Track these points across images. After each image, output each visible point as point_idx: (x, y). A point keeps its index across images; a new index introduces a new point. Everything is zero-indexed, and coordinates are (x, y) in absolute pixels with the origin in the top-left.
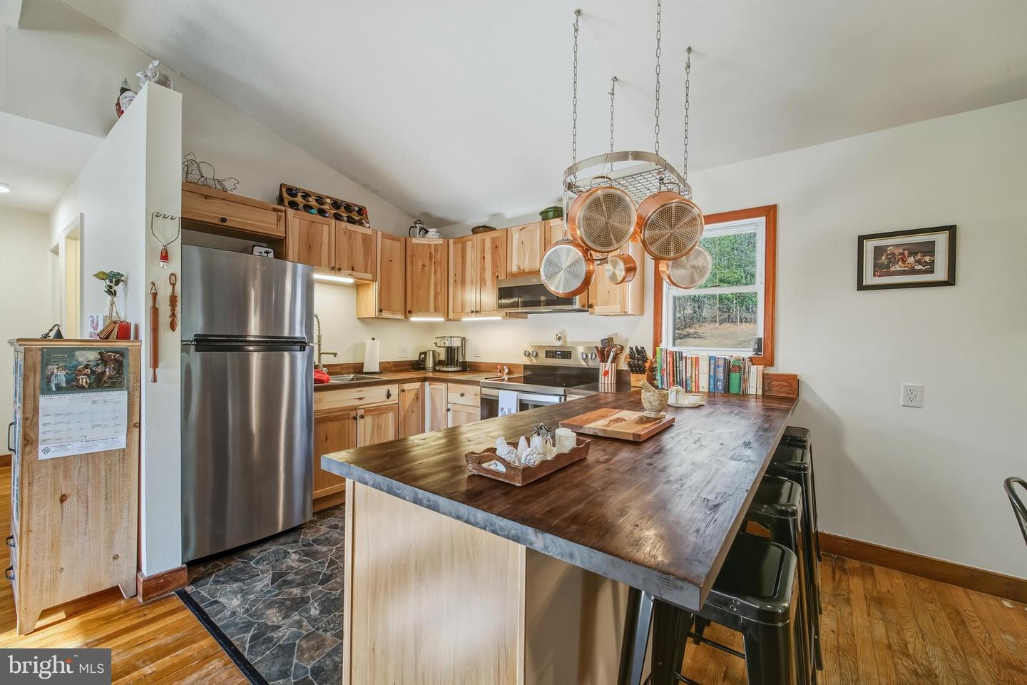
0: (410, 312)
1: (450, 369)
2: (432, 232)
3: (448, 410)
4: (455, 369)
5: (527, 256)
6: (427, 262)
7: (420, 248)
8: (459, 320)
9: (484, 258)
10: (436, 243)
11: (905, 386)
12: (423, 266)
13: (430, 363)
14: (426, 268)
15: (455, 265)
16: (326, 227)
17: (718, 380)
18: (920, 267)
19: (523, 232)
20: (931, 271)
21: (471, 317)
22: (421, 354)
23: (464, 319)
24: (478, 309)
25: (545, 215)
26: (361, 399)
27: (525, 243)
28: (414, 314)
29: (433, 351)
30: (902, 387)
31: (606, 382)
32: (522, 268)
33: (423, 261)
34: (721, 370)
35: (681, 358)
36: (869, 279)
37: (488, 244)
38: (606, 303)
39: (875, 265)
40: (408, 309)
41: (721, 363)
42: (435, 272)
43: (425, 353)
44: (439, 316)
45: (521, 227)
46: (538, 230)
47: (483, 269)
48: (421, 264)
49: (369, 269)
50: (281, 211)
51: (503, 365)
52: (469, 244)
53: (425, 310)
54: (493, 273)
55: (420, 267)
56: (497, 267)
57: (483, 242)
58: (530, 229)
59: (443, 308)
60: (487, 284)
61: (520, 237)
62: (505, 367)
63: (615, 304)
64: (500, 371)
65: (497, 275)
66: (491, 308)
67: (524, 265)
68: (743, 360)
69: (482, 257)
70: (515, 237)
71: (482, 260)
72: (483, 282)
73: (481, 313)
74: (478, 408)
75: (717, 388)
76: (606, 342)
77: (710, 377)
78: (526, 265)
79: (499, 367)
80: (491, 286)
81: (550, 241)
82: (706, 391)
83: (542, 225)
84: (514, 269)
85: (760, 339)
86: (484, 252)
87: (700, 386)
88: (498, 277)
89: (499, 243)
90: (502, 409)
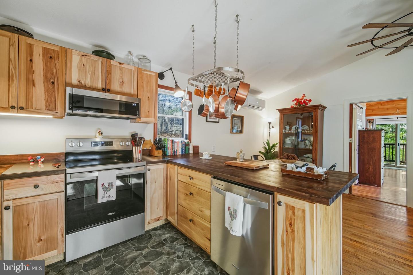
3: (7, 208)
5: (89, 76)
9: (31, 60)
17: (183, 149)
19: (83, 57)
20: (216, 119)
21: (9, 112)
24: (22, 105)
25: (97, 53)
27: (87, 67)
32: (83, 83)
34: (184, 146)
35: (174, 142)
36: (208, 119)
37: (38, 51)
38: (147, 116)
39: (209, 116)
41: (184, 143)
45: (83, 54)
47: (30, 71)
54: (46, 78)
56: (52, 74)
57: (30, 45)
58: (91, 58)
60: (37, 85)
61: (81, 61)
62: (39, 157)
63: (152, 118)
64: (33, 161)
65: (52, 80)
66: (44, 108)
67: (85, 81)
68: (188, 142)
69: (29, 59)
70: (76, 59)
71: (29, 62)
72: (30, 83)
73: (26, 110)
74: (61, 192)
75: (183, 152)
76: (134, 136)
77: (181, 149)
78: (88, 82)
79: (29, 158)
80: (43, 88)
81: (110, 73)
82: (180, 154)
83: (101, 60)
84: (75, 81)
85: (187, 135)
86: (31, 55)
87: (179, 153)
88: (53, 83)
89: (55, 55)
90: (103, 185)
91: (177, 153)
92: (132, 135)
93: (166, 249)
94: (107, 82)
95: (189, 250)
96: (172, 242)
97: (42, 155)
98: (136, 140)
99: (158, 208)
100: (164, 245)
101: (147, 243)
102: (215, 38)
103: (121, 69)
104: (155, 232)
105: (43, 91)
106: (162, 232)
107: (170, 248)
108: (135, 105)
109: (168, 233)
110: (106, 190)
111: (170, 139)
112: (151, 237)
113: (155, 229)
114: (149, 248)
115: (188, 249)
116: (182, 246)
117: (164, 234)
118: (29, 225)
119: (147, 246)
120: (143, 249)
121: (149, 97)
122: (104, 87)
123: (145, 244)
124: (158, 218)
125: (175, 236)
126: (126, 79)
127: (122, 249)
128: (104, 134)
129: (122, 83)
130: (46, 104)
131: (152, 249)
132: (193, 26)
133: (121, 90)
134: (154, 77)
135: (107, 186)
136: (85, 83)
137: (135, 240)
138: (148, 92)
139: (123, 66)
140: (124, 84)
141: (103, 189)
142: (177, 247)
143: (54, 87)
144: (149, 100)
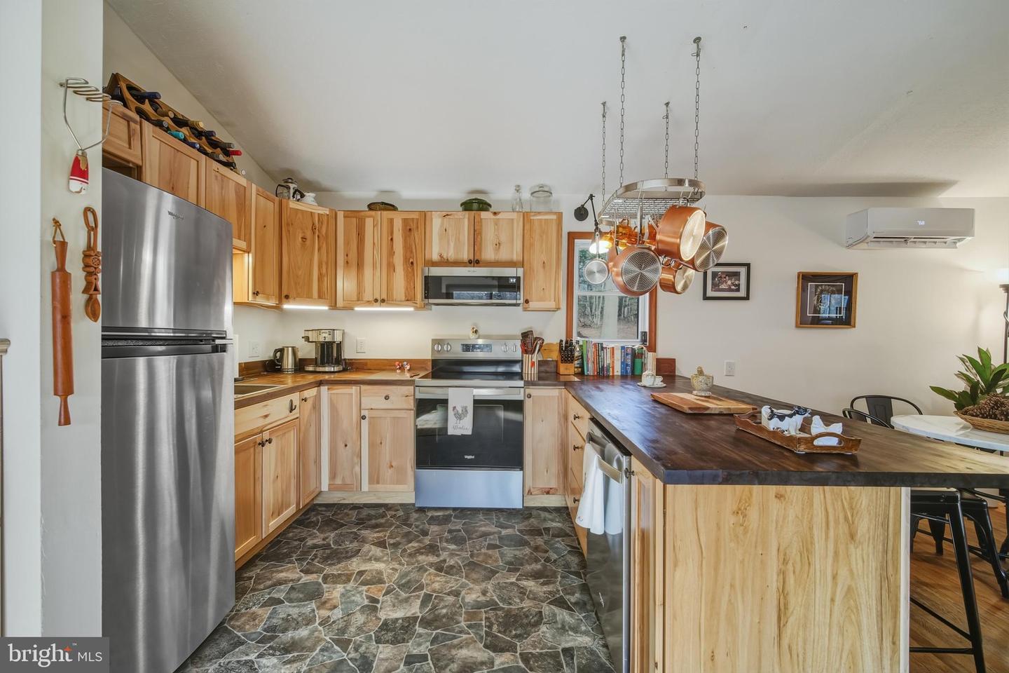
0: (287, 297)
1: (327, 369)
2: (310, 197)
3: (364, 418)
4: (336, 369)
5: (452, 245)
6: (309, 234)
7: (300, 215)
8: (352, 309)
9: (392, 239)
10: (319, 212)
11: (727, 363)
12: (304, 239)
13: (289, 363)
14: (308, 242)
15: (347, 243)
16: (193, 163)
17: (627, 365)
18: (733, 287)
19: (445, 219)
20: (738, 290)
21: (372, 306)
22: (276, 351)
23: (356, 309)
24: (384, 296)
25: (467, 206)
26: (266, 416)
27: (450, 231)
28: (291, 300)
29: (293, 348)
30: (725, 364)
31: (530, 372)
32: (445, 257)
33: (304, 232)
34: (629, 357)
35: (603, 349)
36: (710, 293)
37: (398, 225)
38: (541, 299)
39: (713, 284)
40: (285, 293)
41: (629, 351)
42: (319, 250)
43: (281, 350)
44: (323, 304)
45: (444, 214)
46: (466, 221)
47: (391, 253)
48: (301, 236)
49: (243, 237)
50: (135, 122)
51: (401, 361)
52: (369, 223)
53: (307, 296)
54: (406, 259)
55: (300, 239)
56: (412, 252)
57: (391, 221)
58: (456, 217)
59: (328, 295)
60: (397, 270)
61: (442, 224)
62: (405, 363)
63: (550, 301)
64: (400, 368)
65: (411, 261)
66: (403, 298)
67: (447, 254)
68: (642, 348)
69: (389, 239)
70: (436, 223)
71: (390, 242)
72: (391, 267)
73: (387, 303)
74: (410, 410)
75: (627, 371)
76: (525, 335)
77: (622, 363)
78: (451, 254)
79: (397, 363)
80: (402, 272)
81: (480, 233)
82: (620, 374)
83: (467, 216)
84: (435, 257)
85: (646, 333)
86: (392, 233)
87: (615, 371)
88: (412, 263)
89: (413, 226)
90: (454, 408)
91: (608, 371)
92: (522, 334)
93: (539, 541)
94: (476, 249)
95: (573, 558)
96: (555, 536)
97: (409, 361)
98: (529, 341)
99: (547, 471)
100: (541, 534)
101: (518, 523)
102: (667, 104)
103: (496, 223)
104: (541, 512)
105: (403, 277)
106: (550, 517)
107: (545, 543)
108: (514, 280)
109: (559, 522)
110: (459, 417)
111: (592, 342)
112: (530, 516)
113: (545, 509)
114: (516, 530)
115: (571, 555)
116: (568, 548)
117: (552, 520)
118: (381, 443)
119: (515, 526)
120: (506, 528)
121: (544, 263)
122: (472, 258)
123: (515, 523)
124: (547, 490)
125: (569, 530)
126: (503, 238)
127: (481, 517)
128: (481, 332)
129: (499, 245)
130: (405, 293)
131: (518, 533)
132: (604, 104)
133: (497, 258)
134: (554, 222)
135: (460, 412)
136: (447, 257)
137: (504, 513)
138: (542, 253)
139: (498, 217)
140: (501, 247)
141: (455, 414)
142: (558, 545)
143: (413, 270)
144: (544, 267)
